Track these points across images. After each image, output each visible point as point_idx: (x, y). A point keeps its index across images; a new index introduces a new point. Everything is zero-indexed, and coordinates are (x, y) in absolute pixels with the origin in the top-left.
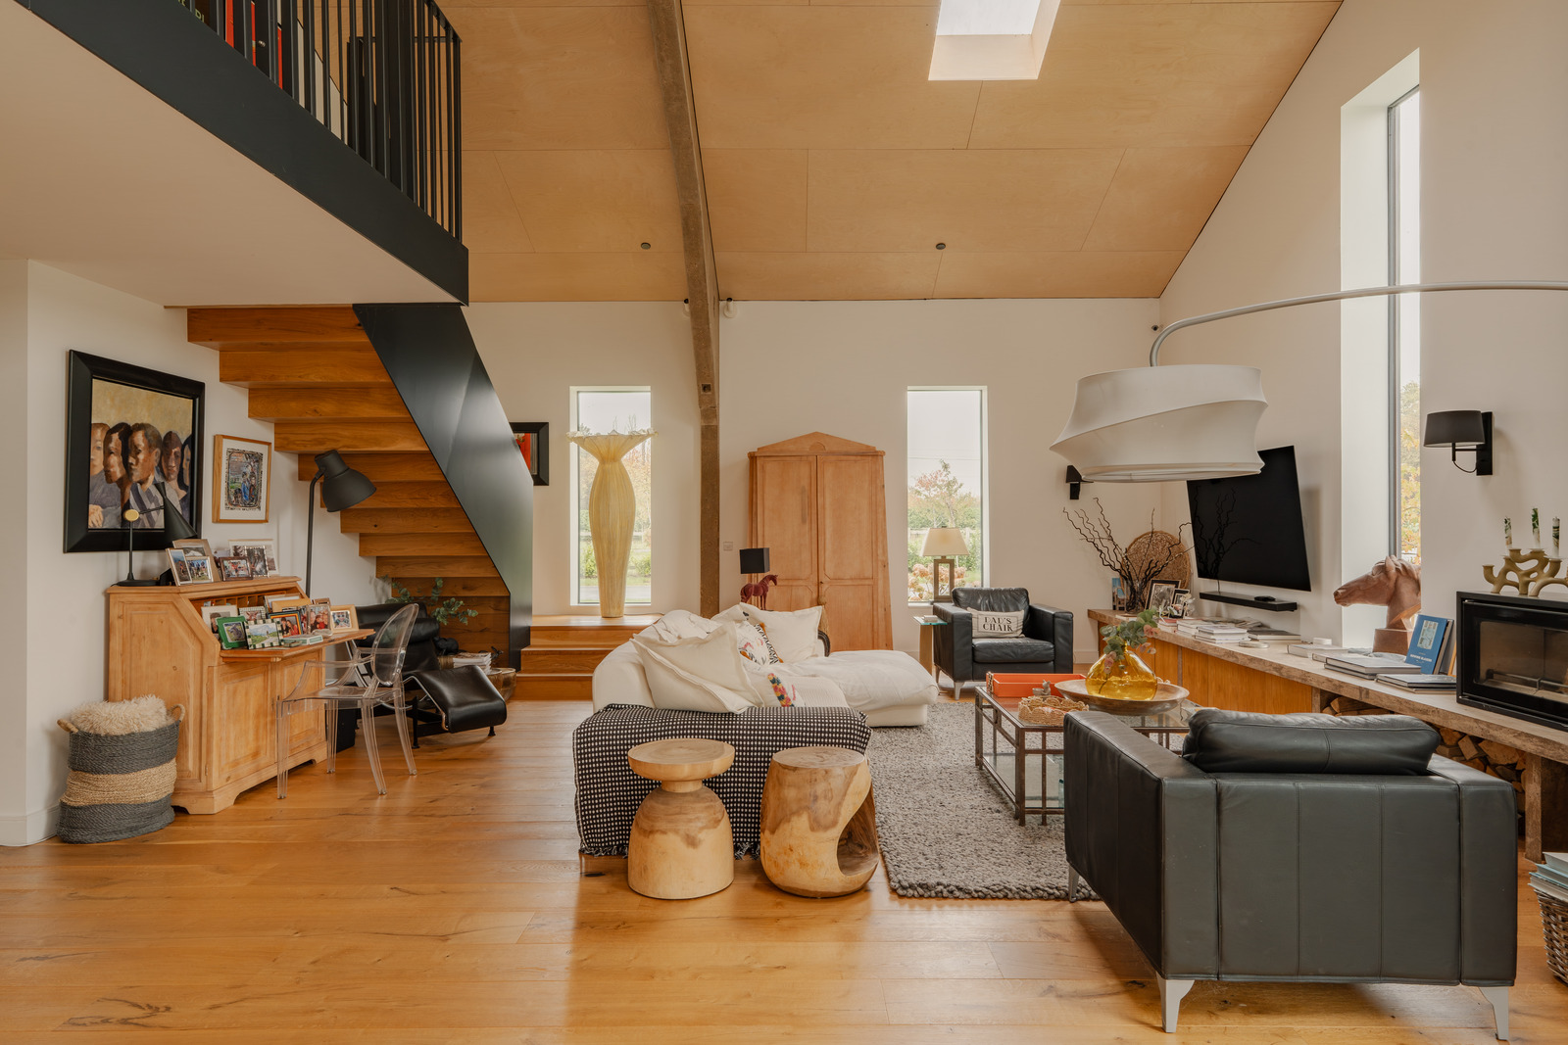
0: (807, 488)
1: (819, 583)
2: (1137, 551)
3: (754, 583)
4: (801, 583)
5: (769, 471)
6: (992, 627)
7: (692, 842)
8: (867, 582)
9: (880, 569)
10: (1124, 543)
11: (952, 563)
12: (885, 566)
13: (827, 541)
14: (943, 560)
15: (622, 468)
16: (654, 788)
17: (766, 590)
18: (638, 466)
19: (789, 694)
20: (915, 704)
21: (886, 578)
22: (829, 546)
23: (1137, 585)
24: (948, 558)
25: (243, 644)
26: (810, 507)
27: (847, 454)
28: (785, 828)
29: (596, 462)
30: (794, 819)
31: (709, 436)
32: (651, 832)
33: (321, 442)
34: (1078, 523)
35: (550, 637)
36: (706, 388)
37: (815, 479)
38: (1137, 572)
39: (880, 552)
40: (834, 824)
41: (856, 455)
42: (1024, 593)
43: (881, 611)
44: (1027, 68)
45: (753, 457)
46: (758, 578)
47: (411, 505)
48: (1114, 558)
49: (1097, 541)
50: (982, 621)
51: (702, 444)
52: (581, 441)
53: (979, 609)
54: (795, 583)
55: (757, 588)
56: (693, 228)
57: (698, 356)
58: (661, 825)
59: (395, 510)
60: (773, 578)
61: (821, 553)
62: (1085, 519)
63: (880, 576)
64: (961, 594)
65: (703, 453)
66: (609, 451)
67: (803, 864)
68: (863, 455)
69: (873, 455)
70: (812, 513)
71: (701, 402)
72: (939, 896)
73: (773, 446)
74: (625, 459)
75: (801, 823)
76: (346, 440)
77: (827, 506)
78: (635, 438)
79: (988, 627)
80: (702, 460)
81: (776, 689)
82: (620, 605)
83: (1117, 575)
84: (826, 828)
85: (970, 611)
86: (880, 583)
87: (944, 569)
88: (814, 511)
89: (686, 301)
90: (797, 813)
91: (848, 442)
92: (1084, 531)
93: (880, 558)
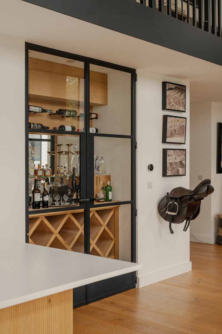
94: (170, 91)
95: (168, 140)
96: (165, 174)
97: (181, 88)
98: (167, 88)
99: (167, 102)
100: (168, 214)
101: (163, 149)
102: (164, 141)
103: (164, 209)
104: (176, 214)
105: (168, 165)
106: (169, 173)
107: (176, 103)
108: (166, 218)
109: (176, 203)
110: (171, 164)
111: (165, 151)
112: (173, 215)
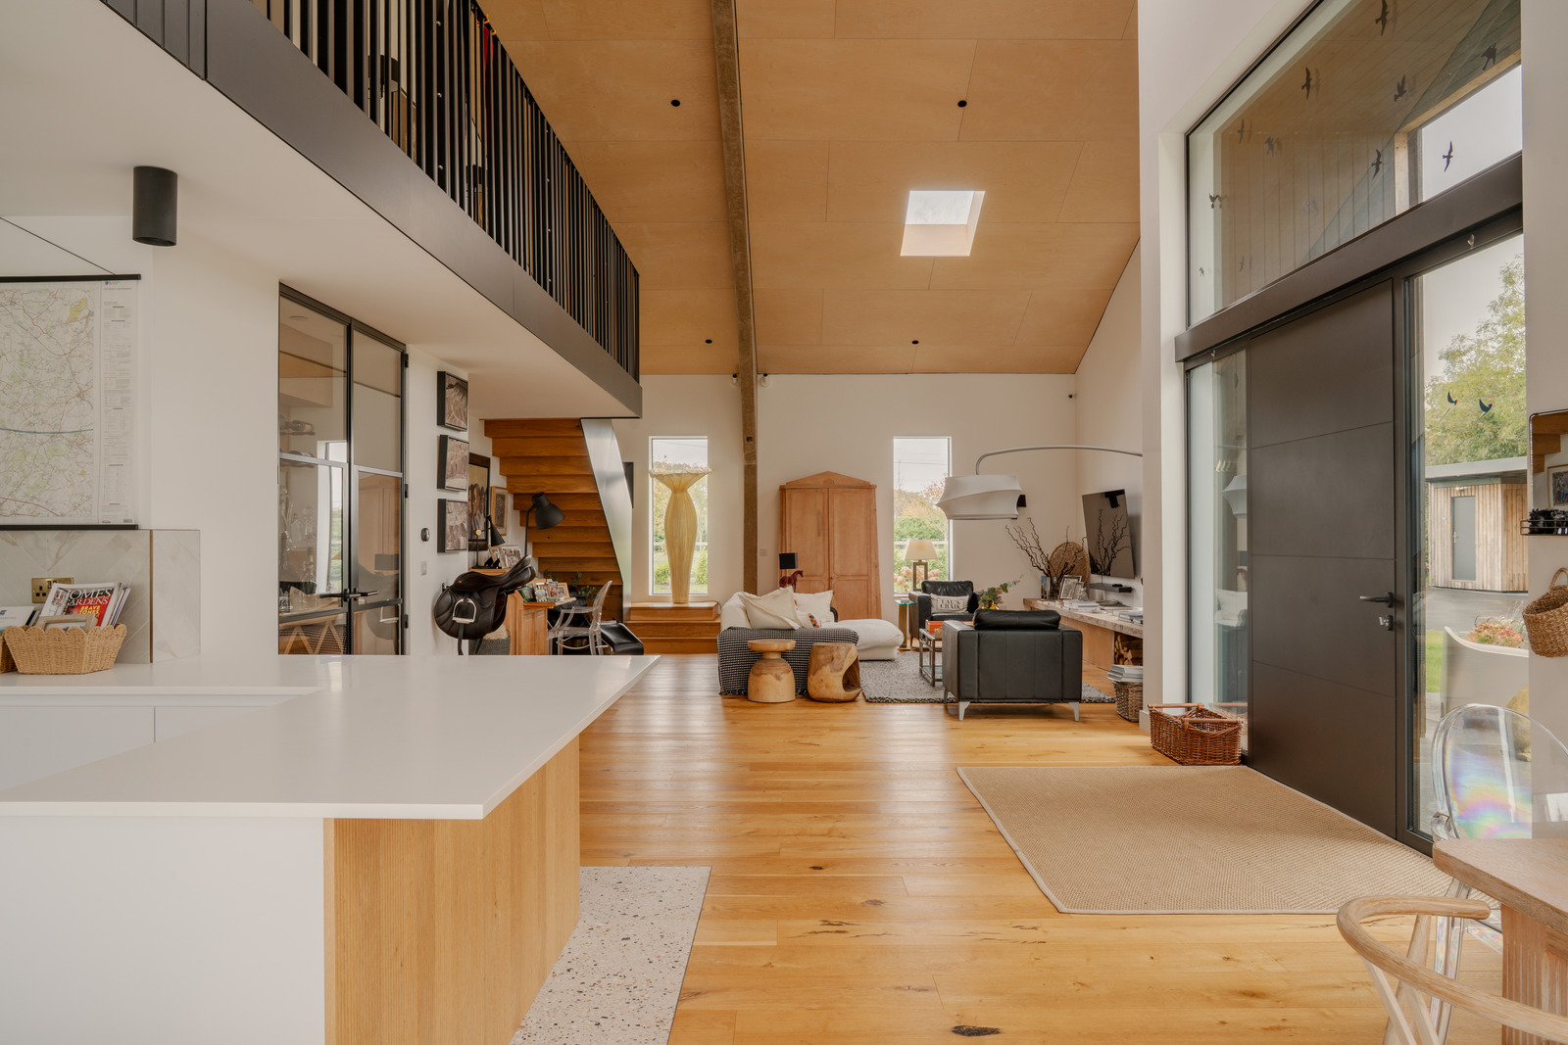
0: (821, 510)
1: (830, 579)
2: (1058, 556)
3: (788, 575)
4: (816, 578)
5: (795, 498)
6: (947, 606)
7: (778, 678)
8: (864, 578)
9: (873, 569)
10: (1049, 551)
11: (926, 565)
12: (877, 566)
13: (836, 549)
14: (920, 563)
15: (688, 496)
16: (759, 656)
17: (795, 580)
18: (699, 493)
19: (818, 623)
20: (889, 646)
21: (877, 575)
22: (837, 553)
23: (1055, 580)
24: (924, 561)
25: (533, 600)
26: (824, 524)
27: (850, 487)
28: (819, 672)
29: (669, 492)
30: (824, 668)
31: (750, 472)
32: (760, 674)
33: (534, 488)
34: (1016, 536)
35: (644, 615)
36: (749, 439)
37: (827, 505)
38: (1057, 569)
39: (873, 557)
40: (841, 669)
41: (856, 488)
42: (970, 584)
43: (873, 598)
44: (962, 248)
45: (783, 490)
46: (789, 573)
47: (576, 524)
48: (1040, 561)
49: (1029, 549)
50: (940, 603)
51: (745, 478)
52: (660, 477)
53: (939, 594)
54: (813, 578)
55: (789, 578)
56: (745, 340)
57: (744, 418)
58: (764, 671)
59: (568, 528)
60: (800, 573)
61: (831, 557)
62: (1021, 532)
63: (873, 574)
64: (927, 585)
65: (746, 485)
66: (679, 484)
67: (827, 687)
68: (861, 488)
69: (868, 488)
70: (824, 529)
71: (745, 449)
72: (887, 702)
73: (797, 481)
74: (691, 491)
75: (827, 669)
76: (548, 486)
77: (836, 524)
78: (697, 476)
79: (943, 606)
80: (745, 489)
81: (812, 621)
82: (686, 595)
83: (1041, 574)
84: (838, 671)
85: (932, 596)
86: (873, 579)
87: (921, 569)
88: (826, 528)
89: (735, 376)
90: (824, 665)
91: (850, 479)
92: (1021, 542)
93: (873, 561)
94: (452, 390)
95: (448, 483)
96: (441, 548)
97: (462, 386)
98: (447, 384)
99: (447, 411)
100: (454, 621)
101: (439, 500)
102: (441, 485)
103: (446, 614)
104: (473, 621)
105: (448, 529)
106: (449, 546)
107: (456, 414)
108: (452, 631)
109: (471, 601)
110: (452, 527)
111: (442, 504)
112: (465, 624)
